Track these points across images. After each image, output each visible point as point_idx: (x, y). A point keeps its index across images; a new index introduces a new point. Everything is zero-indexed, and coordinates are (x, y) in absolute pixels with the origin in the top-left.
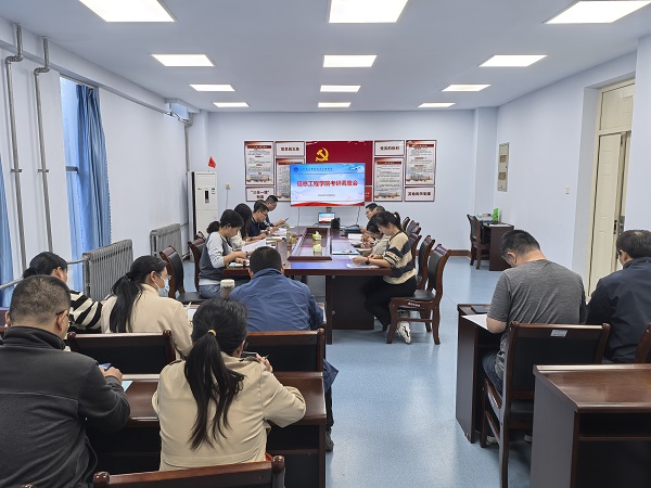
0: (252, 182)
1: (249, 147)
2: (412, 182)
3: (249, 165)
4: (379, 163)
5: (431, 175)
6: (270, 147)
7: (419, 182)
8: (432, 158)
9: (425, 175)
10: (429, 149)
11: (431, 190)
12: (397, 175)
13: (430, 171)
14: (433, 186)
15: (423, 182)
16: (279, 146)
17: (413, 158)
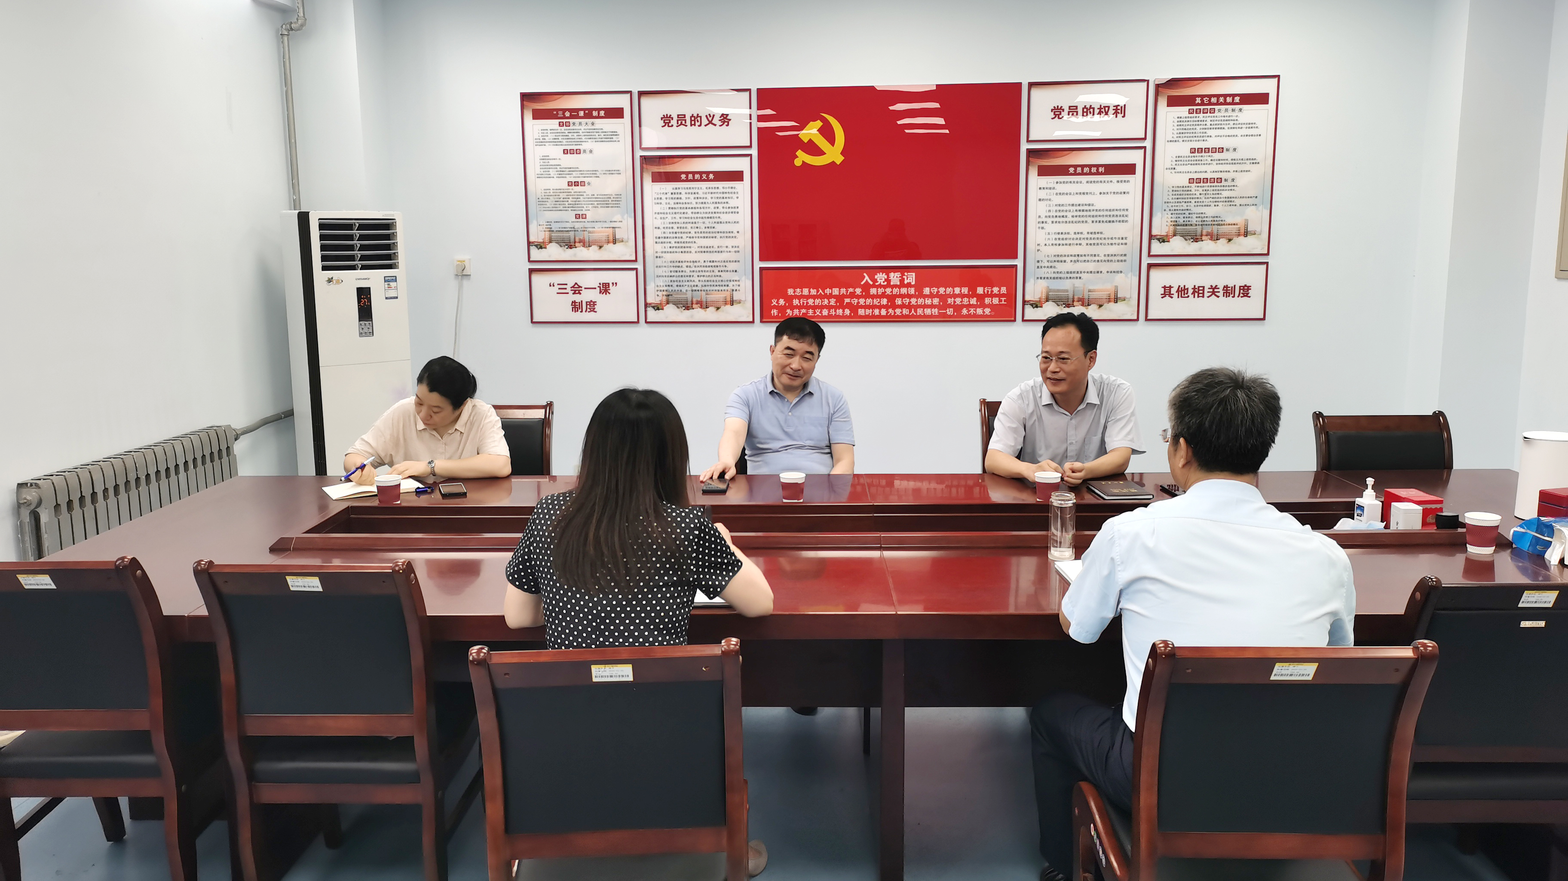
0: (554, 252)
1: (538, 115)
2: (1178, 245)
3: (538, 186)
4: (1044, 171)
5: (1256, 217)
6: (615, 113)
7: (1207, 246)
8: (1261, 148)
9: (1233, 217)
10: (1251, 112)
11: (1252, 276)
12: (1117, 216)
13: (1252, 201)
14: (1261, 259)
15: (1221, 247)
16: (653, 108)
17: (1184, 149)
